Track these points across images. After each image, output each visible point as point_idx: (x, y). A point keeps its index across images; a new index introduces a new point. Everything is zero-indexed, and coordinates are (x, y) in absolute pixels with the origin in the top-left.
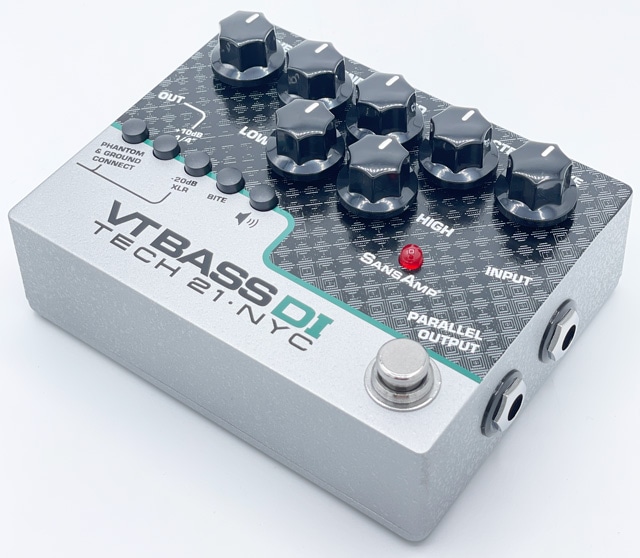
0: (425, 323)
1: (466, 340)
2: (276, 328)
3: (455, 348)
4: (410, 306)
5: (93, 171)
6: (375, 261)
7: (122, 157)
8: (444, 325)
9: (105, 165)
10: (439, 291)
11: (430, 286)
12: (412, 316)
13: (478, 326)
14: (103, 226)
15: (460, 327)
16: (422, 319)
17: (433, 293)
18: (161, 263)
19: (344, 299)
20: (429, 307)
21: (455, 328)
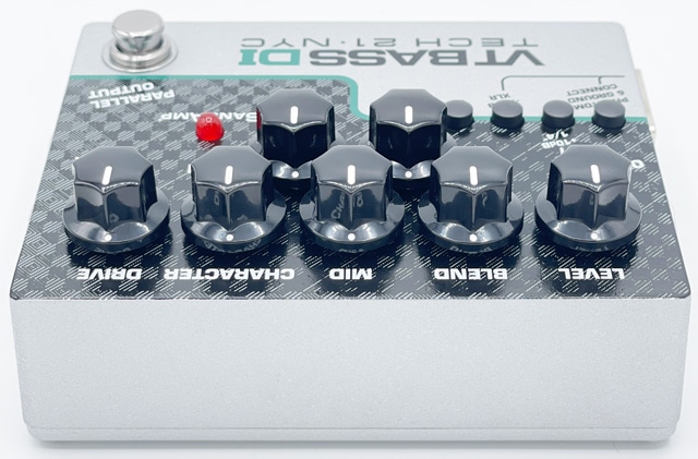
0: (154, 94)
1: (104, 97)
2: (284, 42)
3: (110, 88)
4: (177, 100)
5: (600, 77)
6: (244, 118)
7: (592, 97)
8: (135, 99)
9: (598, 86)
10: (160, 120)
11: (172, 120)
12: (170, 94)
13: (101, 110)
14: (525, 44)
15: (118, 103)
16: (159, 96)
17: (165, 117)
18: (438, 43)
19: (244, 82)
20: (160, 106)
21: (122, 102)
